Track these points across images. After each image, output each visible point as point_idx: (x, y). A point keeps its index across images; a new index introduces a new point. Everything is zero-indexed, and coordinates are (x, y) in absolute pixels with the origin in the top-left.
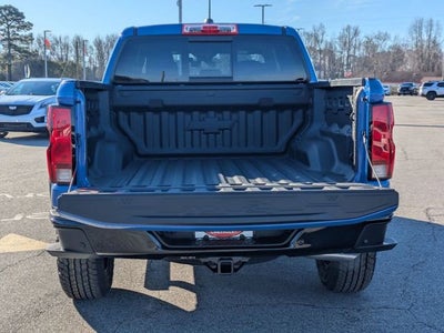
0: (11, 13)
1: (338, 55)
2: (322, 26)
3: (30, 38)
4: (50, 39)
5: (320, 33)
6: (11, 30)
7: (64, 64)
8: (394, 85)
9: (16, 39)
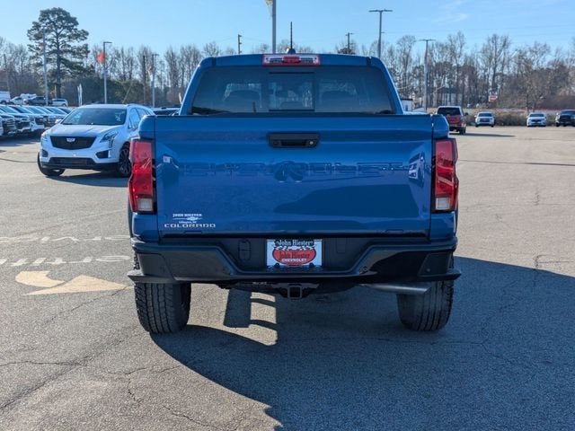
0: (60, 19)
1: (480, 73)
2: (460, 36)
3: (86, 50)
4: (109, 51)
5: (457, 44)
6: (60, 40)
7: (127, 85)
8: (552, 112)
9: (66, 51)
